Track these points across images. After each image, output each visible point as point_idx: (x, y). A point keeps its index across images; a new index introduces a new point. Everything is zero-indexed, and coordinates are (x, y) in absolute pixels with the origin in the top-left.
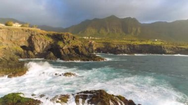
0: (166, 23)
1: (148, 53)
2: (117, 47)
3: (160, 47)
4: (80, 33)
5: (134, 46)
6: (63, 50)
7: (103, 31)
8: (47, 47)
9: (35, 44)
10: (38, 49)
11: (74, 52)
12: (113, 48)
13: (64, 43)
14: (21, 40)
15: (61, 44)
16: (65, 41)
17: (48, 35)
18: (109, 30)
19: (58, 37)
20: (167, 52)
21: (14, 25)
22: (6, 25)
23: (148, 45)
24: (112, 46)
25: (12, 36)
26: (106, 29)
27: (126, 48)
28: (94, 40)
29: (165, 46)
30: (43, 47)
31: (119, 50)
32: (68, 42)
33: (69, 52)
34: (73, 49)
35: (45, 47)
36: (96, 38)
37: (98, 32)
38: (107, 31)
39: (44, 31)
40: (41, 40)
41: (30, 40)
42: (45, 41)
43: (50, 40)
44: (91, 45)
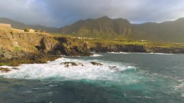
0: (155, 23)
1: (132, 52)
2: (107, 47)
3: (142, 47)
4: (73, 33)
5: (121, 46)
6: (67, 49)
7: (95, 31)
8: (54, 47)
9: (46, 45)
10: (48, 49)
11: (74, 50)
12: (103, 48)
13: (67, 44)
14: (36, 41)
15: (65, 45)
16: (68, 42)
17: (55, 38)
18: (101, 31)
19: (62, 40)
20: (147, 51)
21: (30, 31)
22: (25, 31)
23: (132, 45)
24: (103, 46)
25: (30, 39)
26: (98, 29)
27: (114, 47)
28: (88, 40)
29: (146, 46)
30: (52, 47)
31: (108, 49)
32: (70, 43)
33: (71, 51)
34: (74, 48)
35: (53, 47)
36: (89, 39)
37: (91, 32)
38: (100, 31)
39: (52, 35)
40: (50, 42)
41: (42, 42)
42: (53, 42)
43: (56, 42)
44: (85, 45)
